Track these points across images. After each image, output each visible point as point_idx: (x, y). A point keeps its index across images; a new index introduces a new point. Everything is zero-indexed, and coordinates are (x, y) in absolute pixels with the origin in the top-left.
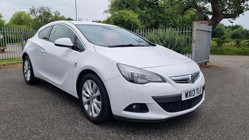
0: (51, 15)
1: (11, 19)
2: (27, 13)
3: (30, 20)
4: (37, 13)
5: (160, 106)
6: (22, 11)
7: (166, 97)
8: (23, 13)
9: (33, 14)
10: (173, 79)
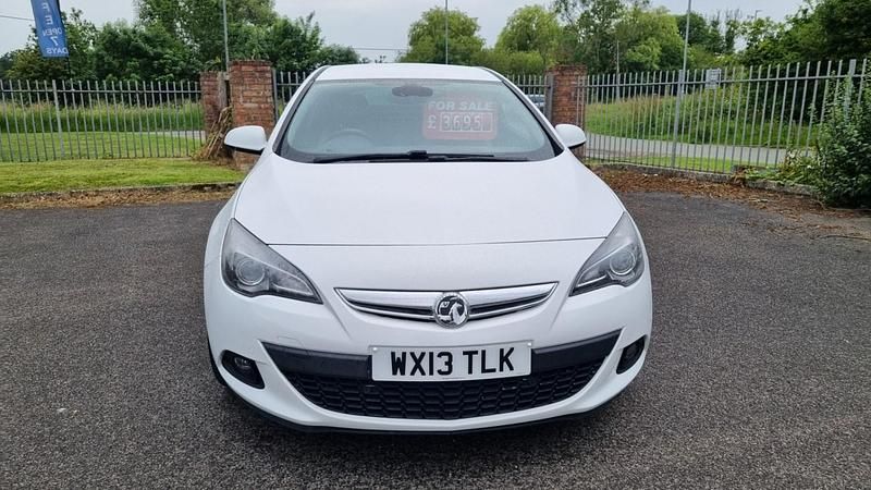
0: (621, 7)
1: (502, 34)
2: (547, 11)
3: (554, 31)
4: (574, 5)
5: (289, 380)
6: (533, 5)
7: (304, 353)
8: (537, 9)
9: (563, 11)
10: (349, 297)
